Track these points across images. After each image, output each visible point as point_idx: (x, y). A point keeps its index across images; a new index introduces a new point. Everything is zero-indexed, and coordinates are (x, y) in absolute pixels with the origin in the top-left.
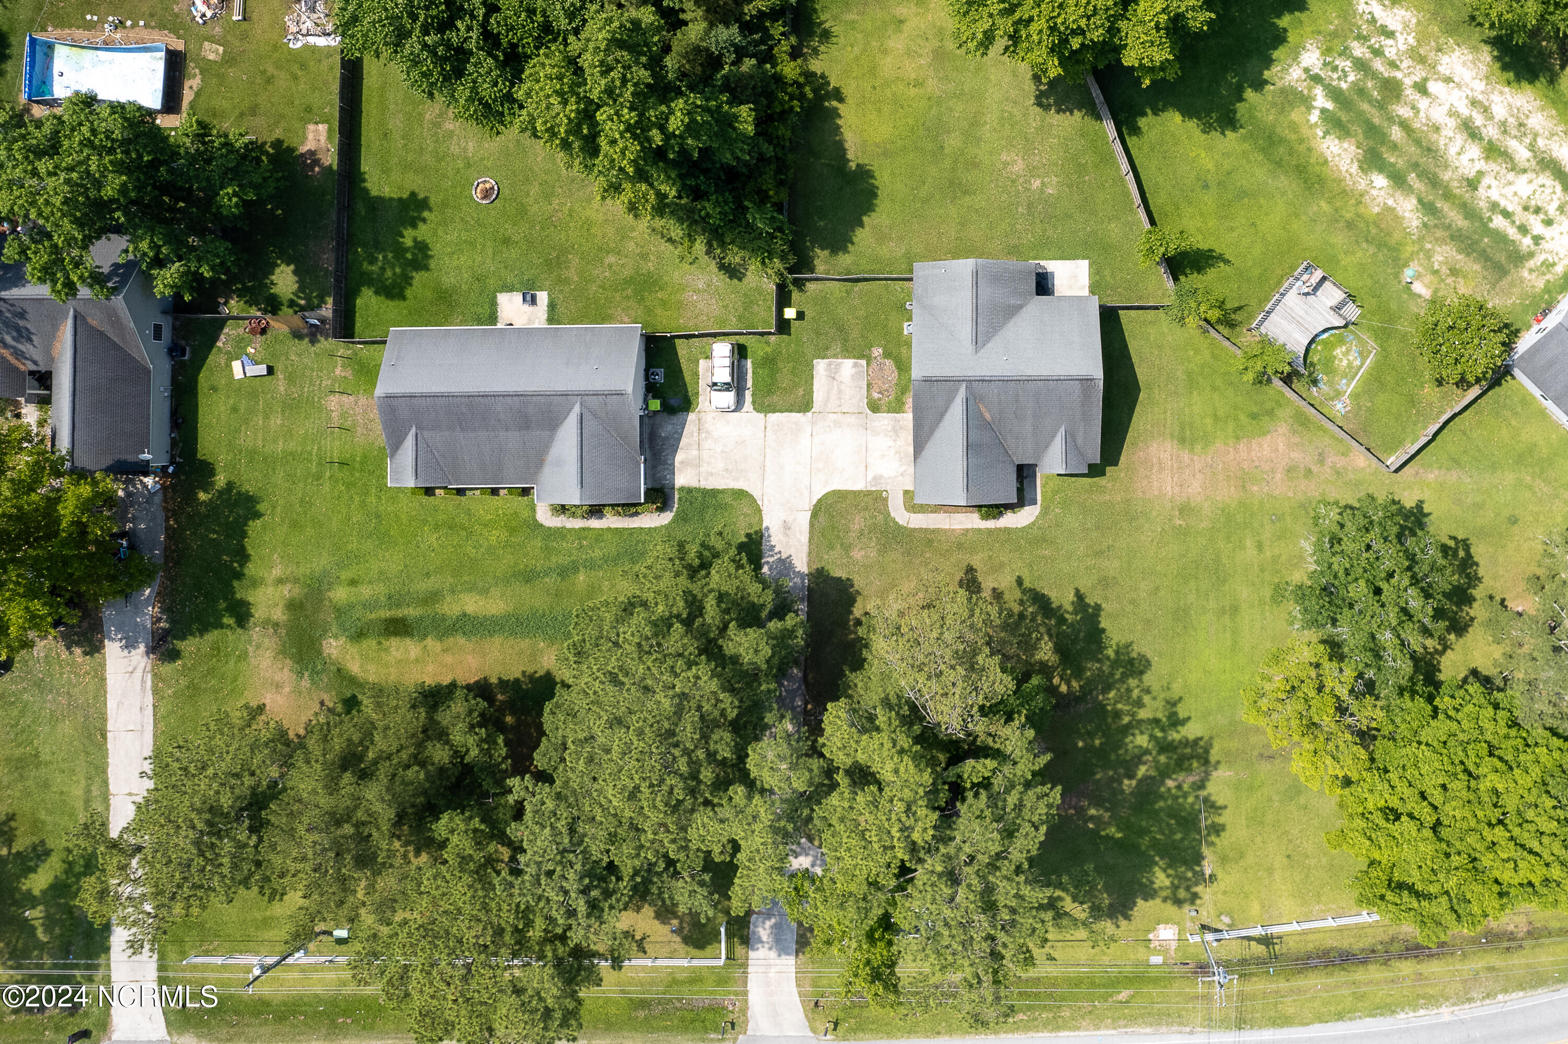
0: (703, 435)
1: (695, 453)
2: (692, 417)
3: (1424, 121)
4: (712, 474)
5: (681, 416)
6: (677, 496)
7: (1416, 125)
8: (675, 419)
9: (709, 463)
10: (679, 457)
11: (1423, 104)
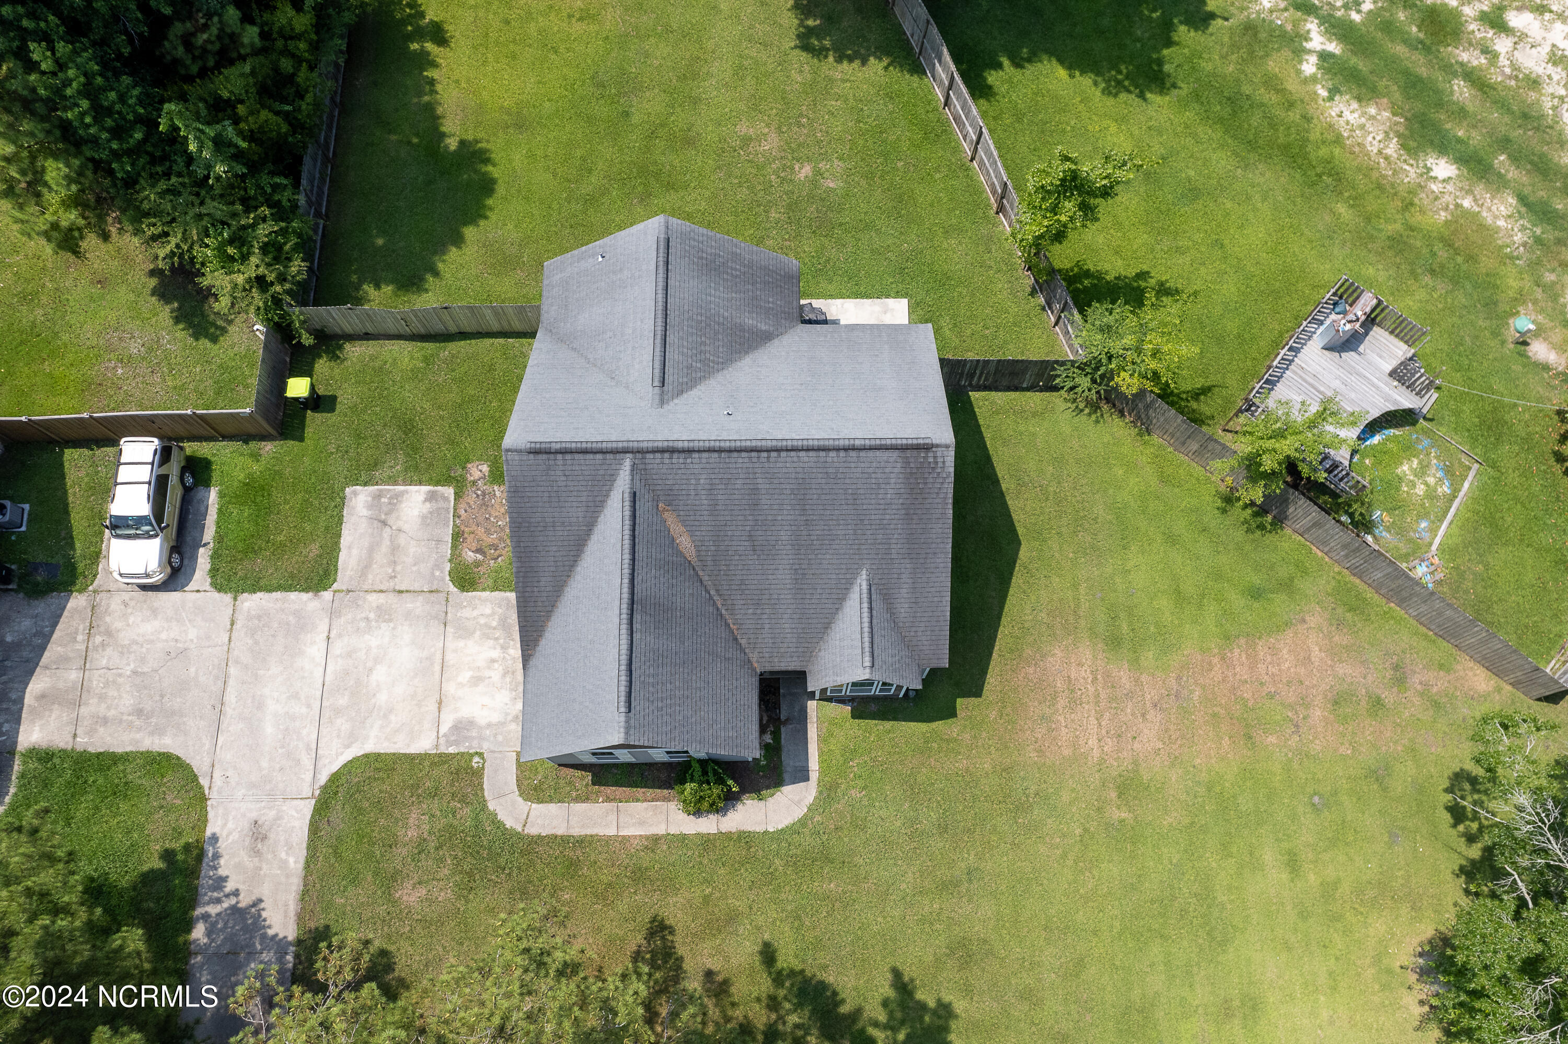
0: (98, 639)
1: (74, 675)
2: (77, 602)
3: (1508, 71)
4: (105, 721)
5: (53, 599)
6: (17, 767)
7: (1496, 78)
8: (41, 607)
9: (102, 698)
10: (36, 686)
11: (1502, 45)
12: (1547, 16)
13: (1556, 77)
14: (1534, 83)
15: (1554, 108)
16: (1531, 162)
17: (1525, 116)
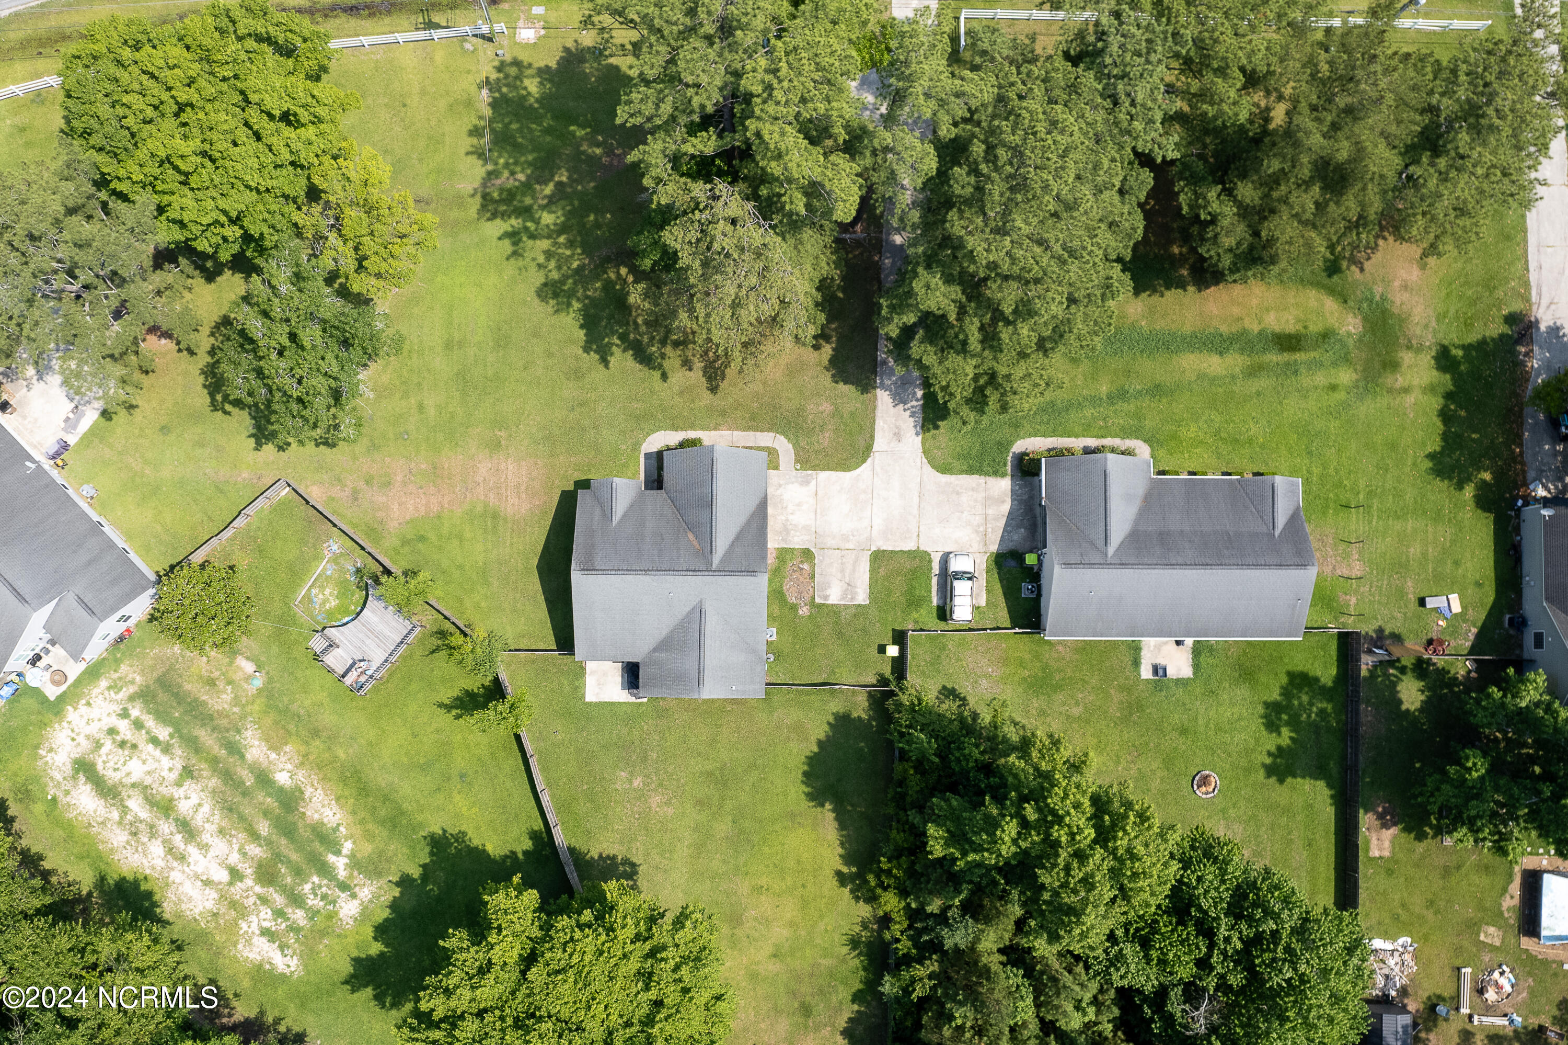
0: (981, 529)
1: (990, 512)
2: (994, 548)
3: (234, 841)
4: (973, 490)
5: (1004, 549)
6: (1009, 468)
7: (242, 836)
8: (1008, 547)
9: (976, 501)
10: (1006, 508)
11: (234, 858)
12: (204, 878)
13: (208, 836)
14: (221, 831)
15: (213, 815)
16: (232, 780)
17: (230, 810)
